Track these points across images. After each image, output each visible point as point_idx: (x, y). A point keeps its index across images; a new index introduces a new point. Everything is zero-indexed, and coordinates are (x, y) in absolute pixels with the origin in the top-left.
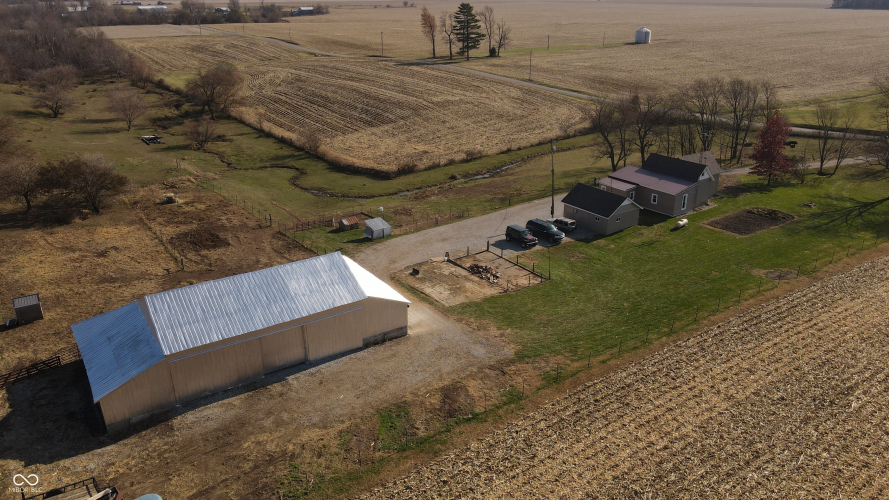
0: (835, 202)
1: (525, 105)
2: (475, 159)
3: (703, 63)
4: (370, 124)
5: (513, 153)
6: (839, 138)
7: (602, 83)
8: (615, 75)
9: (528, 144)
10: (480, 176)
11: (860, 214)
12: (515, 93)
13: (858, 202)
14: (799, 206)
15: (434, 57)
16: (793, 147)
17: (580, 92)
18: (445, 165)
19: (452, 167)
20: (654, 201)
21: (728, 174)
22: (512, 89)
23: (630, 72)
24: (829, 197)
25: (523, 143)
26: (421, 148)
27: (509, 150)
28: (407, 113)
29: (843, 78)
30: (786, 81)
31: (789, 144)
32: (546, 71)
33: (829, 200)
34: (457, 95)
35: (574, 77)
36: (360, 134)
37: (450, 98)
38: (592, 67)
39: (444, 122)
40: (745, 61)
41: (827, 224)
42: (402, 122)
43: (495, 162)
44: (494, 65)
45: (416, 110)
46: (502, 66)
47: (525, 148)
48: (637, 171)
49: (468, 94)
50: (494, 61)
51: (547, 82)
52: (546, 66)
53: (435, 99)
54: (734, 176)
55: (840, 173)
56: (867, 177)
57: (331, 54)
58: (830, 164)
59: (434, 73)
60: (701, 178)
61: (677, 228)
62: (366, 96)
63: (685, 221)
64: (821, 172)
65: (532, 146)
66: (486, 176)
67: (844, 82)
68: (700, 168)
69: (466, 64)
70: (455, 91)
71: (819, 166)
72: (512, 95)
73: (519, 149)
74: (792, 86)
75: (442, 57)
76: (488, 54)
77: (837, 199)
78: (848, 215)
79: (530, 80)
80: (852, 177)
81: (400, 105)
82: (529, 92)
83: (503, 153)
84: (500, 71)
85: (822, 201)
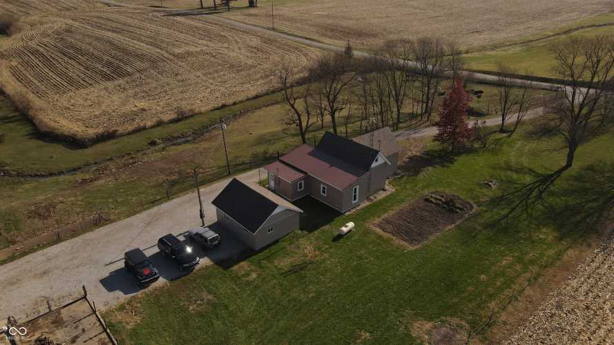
0: (515, 176)
1: (260, 54)
2: (186, 118)
3: (417, 11)
4: (107, 78)
5: (227, 109)
6: (520, 87)
7: (332, 30)
8: (345, 23)
9: (245, 98)
10: (183, 139)
11: (539, 197)
12: (255, 41)
13: (538, 175)
14: (479, 185)
15: (202, 8)
16: (479, 97)
17: (314, 40)
18: (152, 127)
19: (159, 129)
20: (324, 192)
21: (417, 135)
22: (254, 39)
23: (357, 20)
24: (509, 168)
25: (242, 97)
26: (142, 104)
27: (224, 106)
28: (146, 65)
29: (522, 23)
30: (478, 26)
31: (476, 93)
32: (290, 19)
33: (509, 173)
34: (203, 45)
35: (311, 26)
36: (92, 89)
37: (192, 49)
38: (328, 16)
39: (177, 75)
40: (449, 9)
41: (506, 216)
42: (138, 75)
43: (204, 120)
44: (250, 15)
45: (154, 62)
46: (255, 15)
47: (241, 102)
48: (311, 154)
49: (211, 44)
50: (252, 11)
51: (286, 30)
52: (292, 15)
53: (177, 51)
54: (422, 139)
55: (520, 130)
56: (544, 135)
57: (124, 4)
58: (512, 119)
59: (192, 23)
60: (374, 165)
61: (340, 236)
62: (117, 48)
63: (351, 225)
64: (502, 130)
65: (248, 99)
66: (190, 138)
67: (522, 27)
68: (373, 154)
69: (226, 15)
70: (200, 42)
71: (500, 122)
72: (252, 44)
73: (235, 104)
74: (482, 31)
75: (209, 8)
76: (248, 5)
77: (517, 171)
78: (528, 197)
79: (273, 29)
80: (530, 135)
81: (141, 57)
82: (269, 41)
83: (217, 109)
84: (252, 20)
85: (502, 174)
